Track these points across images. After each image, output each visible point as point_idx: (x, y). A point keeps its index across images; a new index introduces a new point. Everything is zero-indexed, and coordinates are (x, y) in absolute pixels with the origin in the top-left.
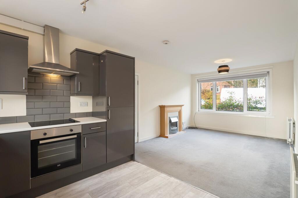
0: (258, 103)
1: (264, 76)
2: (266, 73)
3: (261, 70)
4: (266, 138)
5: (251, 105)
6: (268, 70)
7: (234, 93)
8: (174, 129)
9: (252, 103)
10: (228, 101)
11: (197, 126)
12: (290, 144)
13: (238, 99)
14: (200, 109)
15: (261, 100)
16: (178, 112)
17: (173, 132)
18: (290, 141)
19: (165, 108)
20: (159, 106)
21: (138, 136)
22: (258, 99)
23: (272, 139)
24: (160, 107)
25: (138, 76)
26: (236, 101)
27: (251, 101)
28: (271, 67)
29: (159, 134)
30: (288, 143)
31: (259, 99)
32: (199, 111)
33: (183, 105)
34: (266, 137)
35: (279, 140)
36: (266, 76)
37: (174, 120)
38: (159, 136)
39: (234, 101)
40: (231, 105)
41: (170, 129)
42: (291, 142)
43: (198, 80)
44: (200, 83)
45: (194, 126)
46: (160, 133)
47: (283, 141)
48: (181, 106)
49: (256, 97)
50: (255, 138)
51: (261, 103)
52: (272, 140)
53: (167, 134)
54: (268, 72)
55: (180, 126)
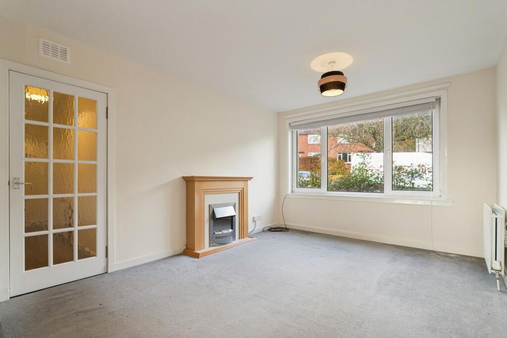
0: (416, 177)
1: (430, 109)
2: (434, 100)
3: (422, 93)
4: (432, 254)
5: (403, 179)
6: (436, 94)
7: (369, 157)
8: (223, 234)
9: (404, 176)
10: (357, 172)
11: (290, 224)
12: (497, 276)
13: (378, 169)
14: (296, 189)
15: (421, 170)
16: (237, 194)
17: (221, 240)
18: (498, 268)
19: (196, 184)
20: (184, 178)
21: (107, 256)
22: (415, 167)
23: (446, 256)
24: (186, 181)
25: (107, 94)
26: (374, 171)
27: (402, 172)
28: (446, 85)
29: (181, 247)
30: (490, 271)
31: (418, 168)
32: (292, 191)
33: (250, 178)
34: (434, 250)
35: (463, 259)
36: (434, 108)
37: (223, 212)
38: (181, 251)
39: (370, 172)
40: (363, 180)
41: (212, 233)
42: (501, 271)
43: (290, 124)
44: (295, 131)
45: (281, 224)
46: (185, 244)
47: (472, 262)
48: (246, 179)
49: (412, 164)
50: (408, 255)
51: (420, 176)
52: (446, 259)
53: (204, 246)
54: (439, 100)
55: (243, 227)
